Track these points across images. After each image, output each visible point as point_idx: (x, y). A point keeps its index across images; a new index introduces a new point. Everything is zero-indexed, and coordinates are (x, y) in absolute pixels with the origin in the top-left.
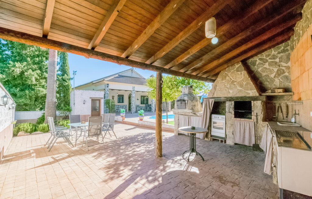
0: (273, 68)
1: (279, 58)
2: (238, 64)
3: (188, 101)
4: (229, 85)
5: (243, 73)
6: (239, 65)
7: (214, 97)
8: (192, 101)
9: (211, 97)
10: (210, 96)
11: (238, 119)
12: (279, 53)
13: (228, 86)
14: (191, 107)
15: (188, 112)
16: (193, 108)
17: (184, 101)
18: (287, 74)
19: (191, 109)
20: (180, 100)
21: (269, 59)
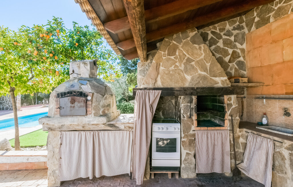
0: (228, 49)
1: (235, 36)
2: (192, 31)
3: (93, 94)
4: (183, 65)
5: (203, 48)
6: (194, 33)
7: (156, 86)
8: (103, 96)
9: (151, 86)
10: (148, 84)
11: (202, 128)
12: (234, 29)
13: (182, 67)
14: (102, 110)
15: (95, 122)
16: (106, 112)
17: (82, 94)
18: (241, 59)
19: (101, 116)
20: (68, 93)
21: (224, 34)
